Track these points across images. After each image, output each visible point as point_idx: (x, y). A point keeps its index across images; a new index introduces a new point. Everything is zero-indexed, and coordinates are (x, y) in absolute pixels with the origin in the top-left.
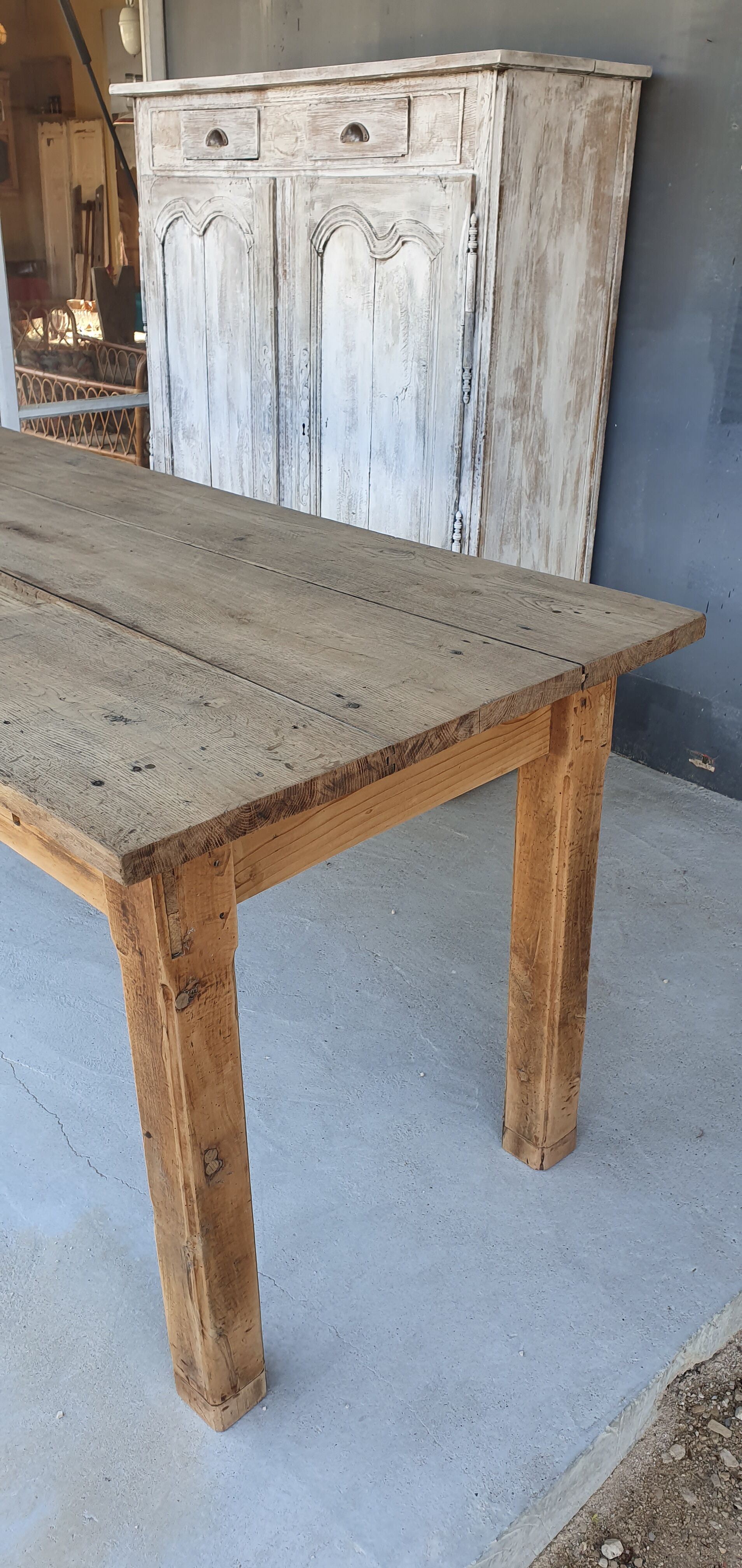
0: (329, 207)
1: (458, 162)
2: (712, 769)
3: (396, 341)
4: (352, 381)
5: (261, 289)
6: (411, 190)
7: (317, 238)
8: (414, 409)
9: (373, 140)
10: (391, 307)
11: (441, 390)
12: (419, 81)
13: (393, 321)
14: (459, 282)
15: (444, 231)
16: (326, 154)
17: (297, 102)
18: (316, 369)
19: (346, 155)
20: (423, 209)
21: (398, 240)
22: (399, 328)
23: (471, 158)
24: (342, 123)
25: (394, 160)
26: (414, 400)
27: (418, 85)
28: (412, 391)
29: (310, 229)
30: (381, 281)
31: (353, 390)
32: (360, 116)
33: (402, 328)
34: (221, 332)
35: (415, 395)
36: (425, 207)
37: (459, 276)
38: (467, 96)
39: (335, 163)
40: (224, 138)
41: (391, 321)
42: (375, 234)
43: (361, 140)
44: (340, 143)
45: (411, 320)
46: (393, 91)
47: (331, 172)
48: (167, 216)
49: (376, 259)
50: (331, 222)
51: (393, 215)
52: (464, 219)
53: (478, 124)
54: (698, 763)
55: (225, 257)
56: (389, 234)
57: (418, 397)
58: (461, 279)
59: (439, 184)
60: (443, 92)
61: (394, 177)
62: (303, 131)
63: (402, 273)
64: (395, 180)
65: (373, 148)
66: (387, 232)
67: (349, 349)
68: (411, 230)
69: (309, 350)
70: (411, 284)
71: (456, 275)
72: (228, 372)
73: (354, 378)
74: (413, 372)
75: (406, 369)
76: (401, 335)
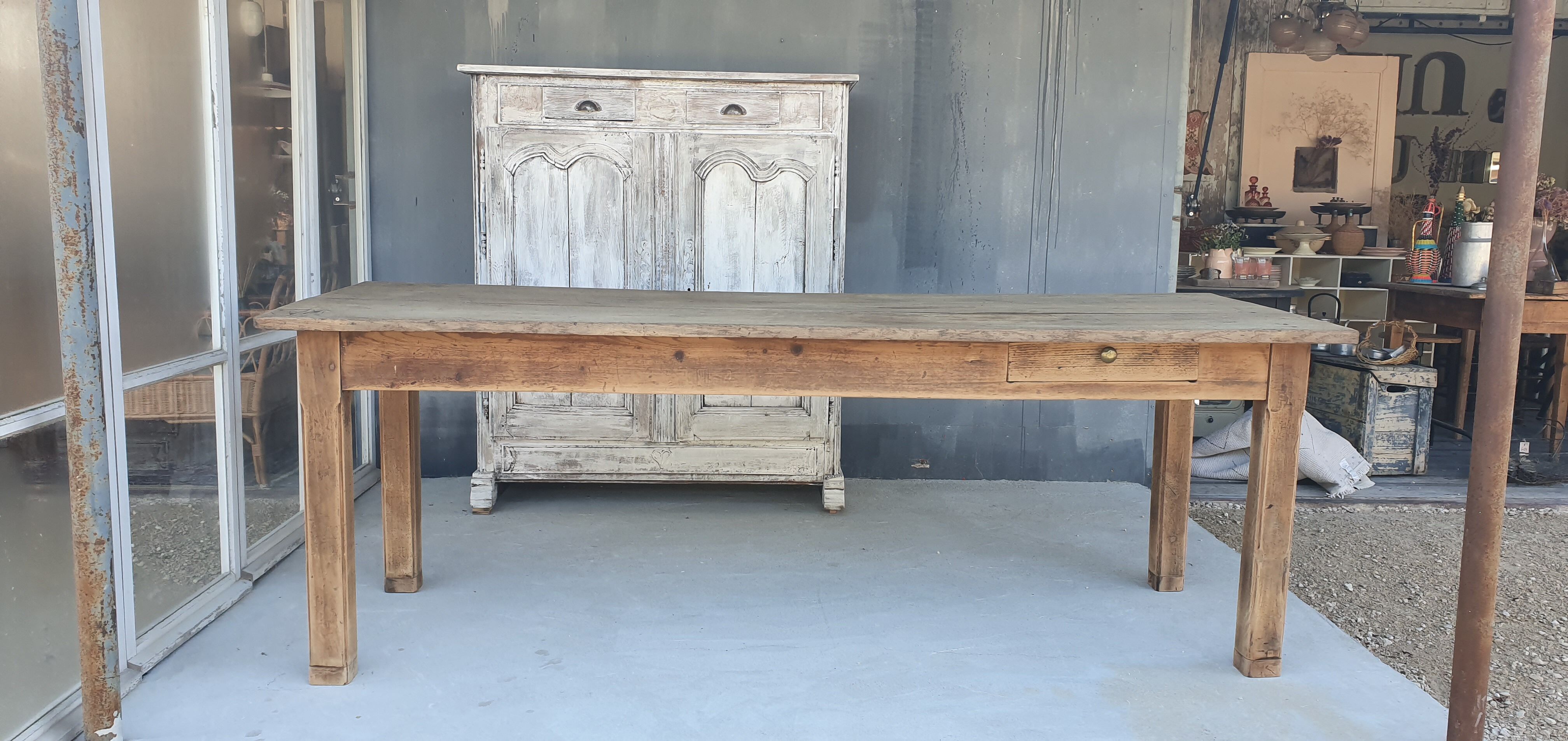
0: (713, 151)
1: (821, 128)
2: (928, 466)
3: (776, 228)
4: (734, 258)
5: (640, 203)
6: (788, 143)
7: (702, 170)
8: (793, 267)
9: (749, 114)
10: (771, 209)
11: (818, 254)
12: (785, 85)
13: (773, 217)
14: (829, 192)
15: (817, 165)
16: (706, 120)
17: (675, 89)
18: (699, 251)
19: (724, 122)
20: (798, 153)
21: (778, 170)
22: (777, 220)
23: (829, 127)
24: (722, 104)
25: (767, 126)
26: (792, 262)
27: (784, 87)
28: (791, 257)
29: (694, 164)
30: (761, 194)
31: (735, 261)
32: (738, 100)
33: (780, 220)
34: (587, 235)
35: (793, 259)
36: (801, 152)
37: (829, 189)
38: (825, 95)
39: (712, 126)
40: (597, 107)
41: (771, 217)
42: (758, 167)
43: (742, 114)
44: (720, 115)
45: (788, 216)
46: (763, 89)
47: (710, 133)
48: (522, 156)
49: (756, 182)
50: (714, 161)
51: (773, 156)
52: (831, 158)
53: (834, 110)
54: (918, 466)
55: (594, 182)
56: (769, 167)
57: (796, 260)
58: (831, 191)
59: (811, 140)
60: (807, 92)
61: (772, 135)
62: (680, 106)
63: (780, 189)
64: (773, 137)
65: (750, 119)
66: (768, 166)
67: (731, 237)
68: (789, 165)
69: (693, 240)
70: (787, 195)
71: (827, 189)
72: (595, 261)
73: (736, 255)
74: (791, 246)
75: (785, 245)
76: (780, 224)
